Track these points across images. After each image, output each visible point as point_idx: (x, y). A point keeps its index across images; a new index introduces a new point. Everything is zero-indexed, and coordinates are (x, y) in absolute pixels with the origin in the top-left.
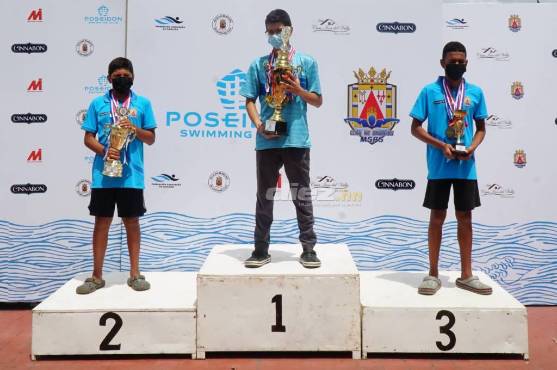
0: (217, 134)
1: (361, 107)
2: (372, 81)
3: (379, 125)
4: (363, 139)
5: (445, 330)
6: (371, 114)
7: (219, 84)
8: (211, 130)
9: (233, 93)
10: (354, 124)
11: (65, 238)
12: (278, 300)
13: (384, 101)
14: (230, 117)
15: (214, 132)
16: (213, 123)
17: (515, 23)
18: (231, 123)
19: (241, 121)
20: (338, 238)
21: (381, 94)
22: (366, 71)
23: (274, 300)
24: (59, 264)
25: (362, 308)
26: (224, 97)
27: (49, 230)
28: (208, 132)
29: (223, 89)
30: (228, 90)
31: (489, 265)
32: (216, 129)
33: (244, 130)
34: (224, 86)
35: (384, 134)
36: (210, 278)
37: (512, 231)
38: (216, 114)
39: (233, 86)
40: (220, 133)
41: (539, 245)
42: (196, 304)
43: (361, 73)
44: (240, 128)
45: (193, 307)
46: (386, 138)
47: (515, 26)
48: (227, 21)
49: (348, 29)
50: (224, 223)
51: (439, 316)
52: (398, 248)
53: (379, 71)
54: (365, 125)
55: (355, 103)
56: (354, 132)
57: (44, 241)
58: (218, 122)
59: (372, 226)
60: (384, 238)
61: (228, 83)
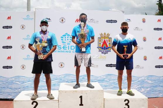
0: (61, 51)
1: (102, 44)
2: (105, 36)
3: (107, 49)
4: (102, 53)
5: (127, 104)
6: (105, 46)
7: (61, 37)
8: (59, 50)
9: (65, 40)
10: (100, 49)
11: (18, 81)
12: (81, 97)
13: (108, 42)
14: (65, 47)
15: (60, 51)
16: (60, 48)
17: (144, 20)
18: (65, 48)
19: (68, 48)
20: (95, 81)
21: (107, 40)
22: (103, 34)
23: (80, 97)
24: (16, 89)
25: (104, 99)
26: (63, 41)
27: (13, 79)
28: (58, 51)
29: (63, 39)
30: (64, 39)
31: (137, 87)
32: (61, 50)
33: (69, 50)
34: (63, 38)
35: (108, 51)
36: (62, 91)
37: (143, 78)
38: (61, 46)
39: (65, 38)
40: (62, 51)
41: (150, 82)
42: (58, 98)
43: (102, 34)
44: (67, 50)
45: (58, 100)
46: (109, 52)
47: (144, 21)
48: (64, 19)
49: (98, 22)
50: (63, 77)
51: (125, 101)
52: (112, 83)
53: (107, 34)
54: (103, 49)
55: (100, 43)
56: (100, 51)
57: (12, 82)
58: (61, 48)
59: (105, 77)
60: (108, 80)
61: (64, 37)
